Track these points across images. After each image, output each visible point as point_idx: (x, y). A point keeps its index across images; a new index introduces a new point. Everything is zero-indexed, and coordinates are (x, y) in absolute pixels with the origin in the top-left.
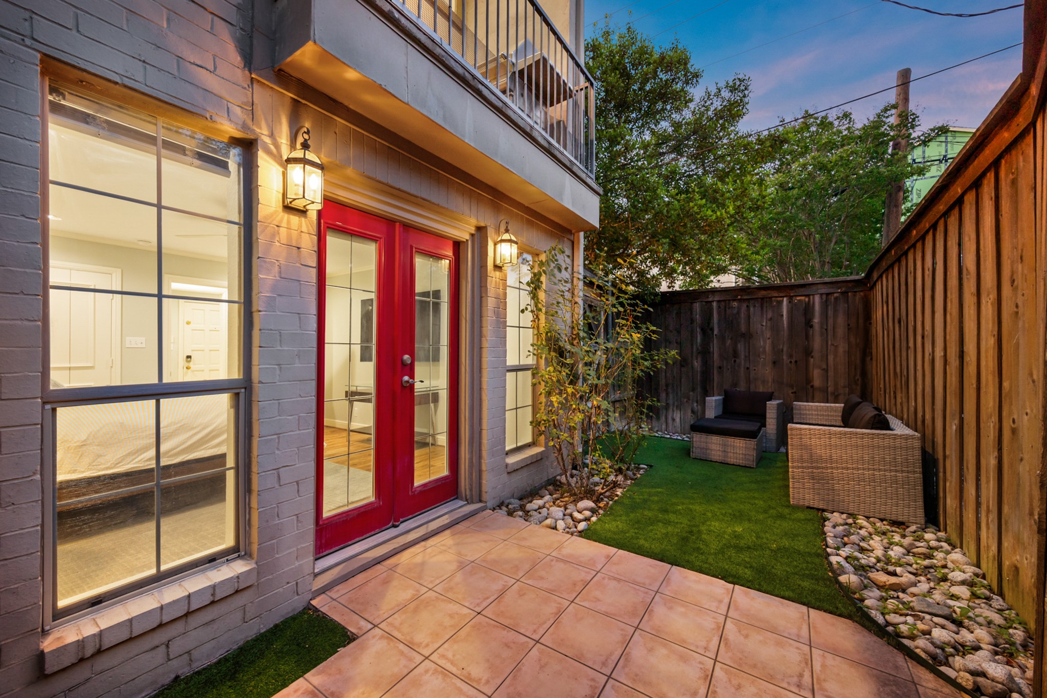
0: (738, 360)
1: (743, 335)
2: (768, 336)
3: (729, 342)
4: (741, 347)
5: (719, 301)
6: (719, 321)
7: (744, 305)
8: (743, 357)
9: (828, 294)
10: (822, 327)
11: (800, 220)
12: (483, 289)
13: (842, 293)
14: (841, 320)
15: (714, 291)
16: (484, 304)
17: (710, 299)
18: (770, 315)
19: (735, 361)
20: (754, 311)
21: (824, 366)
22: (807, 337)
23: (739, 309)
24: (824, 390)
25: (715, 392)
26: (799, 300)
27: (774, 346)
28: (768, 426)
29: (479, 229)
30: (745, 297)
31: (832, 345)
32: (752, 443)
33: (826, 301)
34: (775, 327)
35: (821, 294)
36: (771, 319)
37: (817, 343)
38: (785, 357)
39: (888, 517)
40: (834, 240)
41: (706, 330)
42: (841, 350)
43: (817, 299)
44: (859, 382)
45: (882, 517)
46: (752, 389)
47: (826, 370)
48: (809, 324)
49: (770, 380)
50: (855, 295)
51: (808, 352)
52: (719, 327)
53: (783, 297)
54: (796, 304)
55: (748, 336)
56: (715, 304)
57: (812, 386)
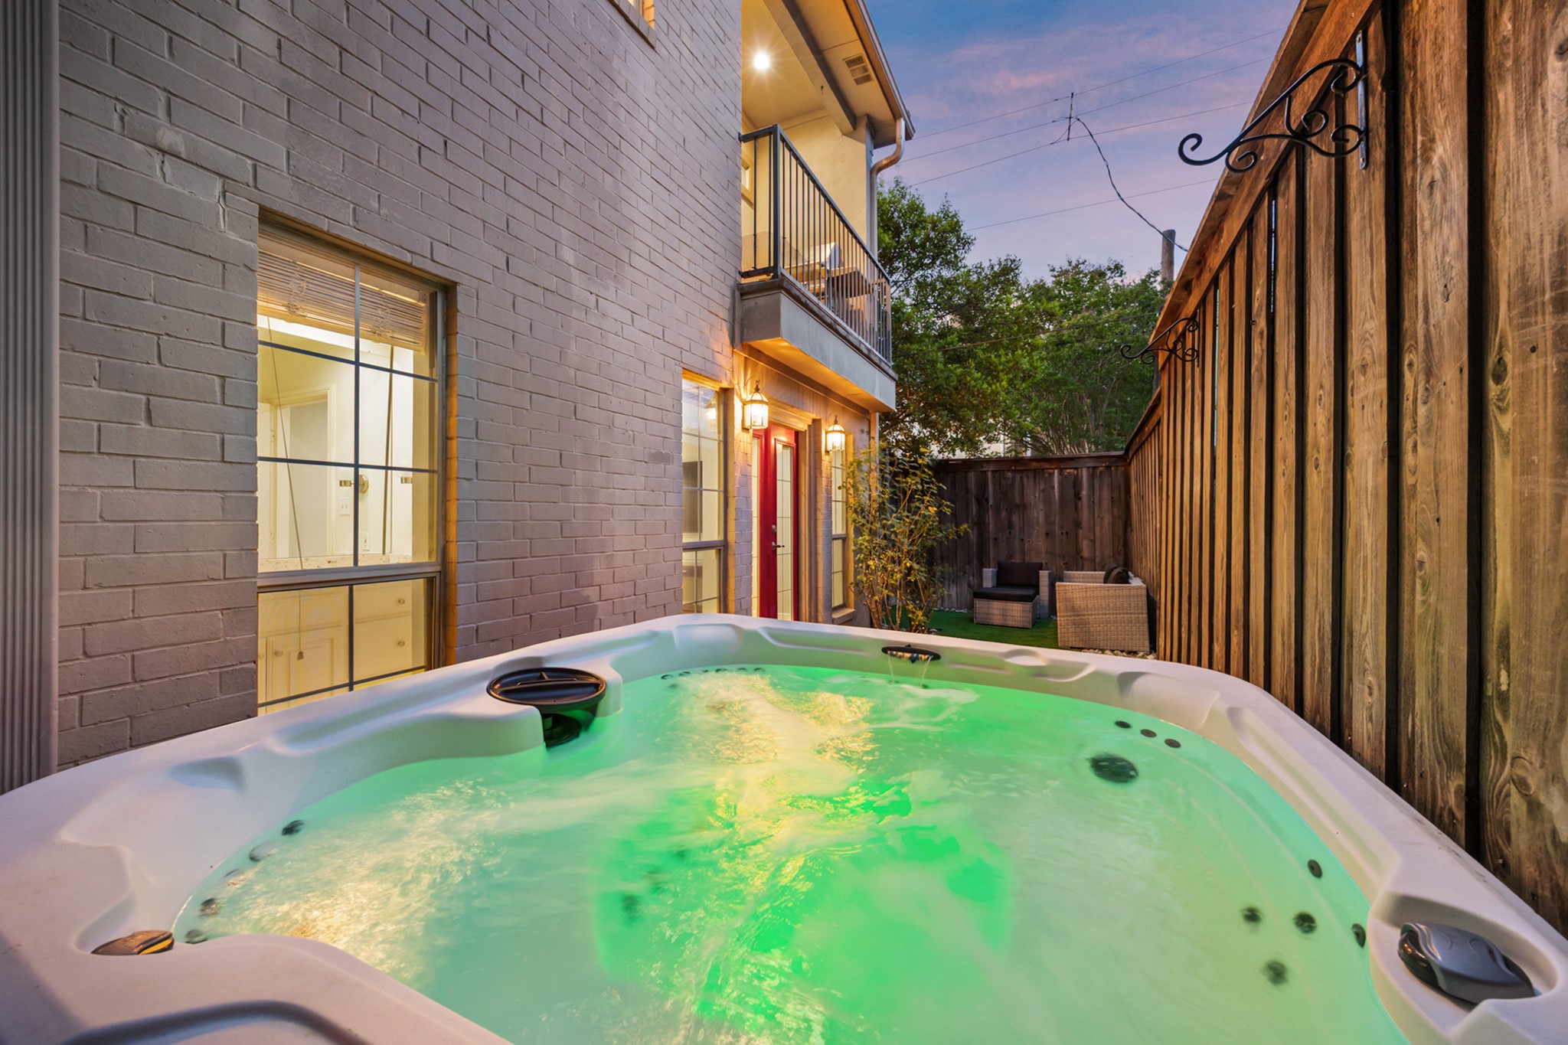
0: (1012, 532)
1: (1018, 506)
2: (1041, 507)
3: (1003, 514)
4: (1015, 518)
5: (993, 472)
6: (994, 490)
7: (1018, 477)
8: (1017, 528)
9: (1094, 468)
10: (1089, 500)
11: (1072, 384)
12: (818, 471)
13: (1106, 467)
14: (1106, 493)
15: (989, 461)
16: (819, 483)
17: (985, 469)
18: (1042, 486)
19: (1010, 533)
20: (1029, 484)
21: (1092, 538)
22: (1076, 509)
23: (1014, 479)
24: (1093, 560)
25: (991, 565)
26: (1069, 473)
27: (1047, 517)
28: (1041, 594)
29: (814, 421)
30: (1019, 468)
31: (1099, 517)
32: (1028, 606)
33: (1093, 474)
34: (1048, 501)
35: (1088, 468)
36: (1043, 491)
37: (1085, 514)
38: (1057, 529)
39: (1126, 649)
40: (1107, 402)
41: (982, 500)
42: (1106, 521)
43: (1085, 472)
44: (1122, 552)
45: (1122, 649)
46: (1027, 560)
47: (1093, 541)
48: (1078, 496)
49: (1044, 551)
50: (1117, 470)
51: (1078, 524)
52: (994, 497)
53: (1054, 469)
54: (1066, 476)
55: (1023, 507)
56: (989, 474)
57: (1082, 557)
